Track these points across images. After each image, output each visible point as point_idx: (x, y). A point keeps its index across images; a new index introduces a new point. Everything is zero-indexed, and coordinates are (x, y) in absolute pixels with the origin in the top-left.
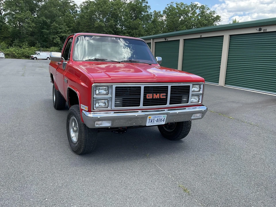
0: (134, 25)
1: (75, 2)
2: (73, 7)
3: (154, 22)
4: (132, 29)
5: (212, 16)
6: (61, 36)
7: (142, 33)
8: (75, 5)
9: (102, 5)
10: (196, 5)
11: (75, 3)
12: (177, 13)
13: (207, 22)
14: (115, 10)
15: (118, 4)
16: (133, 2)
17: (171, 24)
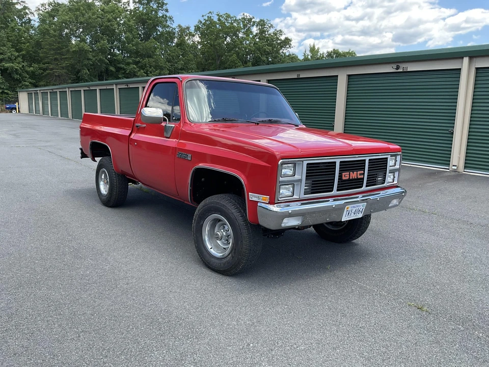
0: (146, 50)
1: (26, 2)
2: (22, 13)
3: (181, 44)
4: (143, 56)
5: (278, 39)
6: (2, 68)
7: (161, 63)
8: (25, 8)
9: (84, 12)
10: (251, 19)
11: (26, 5)
12: (220, 30)
13: (270, 48)
14: (109, 21)
15: (114, 11)
16: (141, 9)
17: (211, 50)
